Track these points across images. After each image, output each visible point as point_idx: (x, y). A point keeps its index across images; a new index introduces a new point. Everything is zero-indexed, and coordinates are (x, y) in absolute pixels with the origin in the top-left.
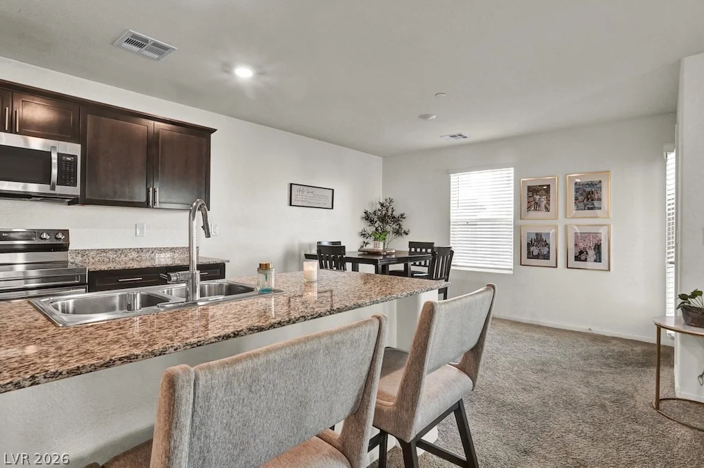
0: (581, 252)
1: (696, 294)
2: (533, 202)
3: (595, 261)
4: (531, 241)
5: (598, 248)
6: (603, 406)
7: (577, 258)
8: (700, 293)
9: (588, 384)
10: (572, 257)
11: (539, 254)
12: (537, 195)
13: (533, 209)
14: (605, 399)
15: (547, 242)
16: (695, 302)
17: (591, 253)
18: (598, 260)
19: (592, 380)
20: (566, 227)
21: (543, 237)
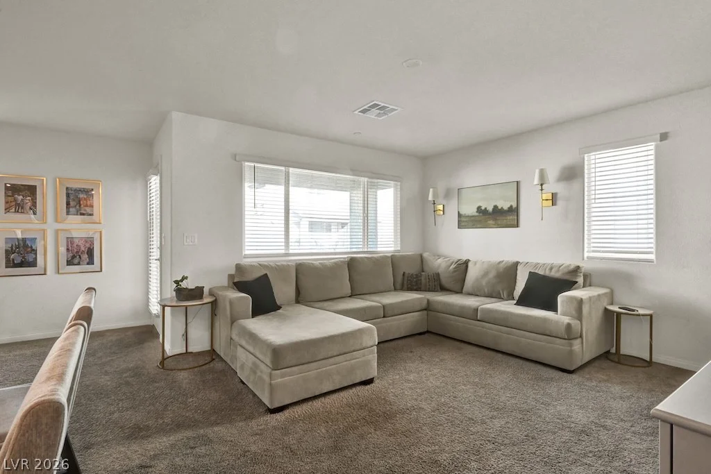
0: (74, 257)
1: (184, 278)
2: (14, 203)
3: (88, 264)
4: (12, 247)
5: (90, 252)
6: (127, 383)
7: (69, 263)
8: (186, 278)
9: (106, 373)
10: (63, 261)
11: (22, 261)
12: (19, 195)
13: (13, 210)
14: (126, 377)
15: (34, 247)
16: (184, 285)
17: (85, 257)
18: (91, 262)
19: (107, 368)
20: (57, 232)
21: (28, 242)
